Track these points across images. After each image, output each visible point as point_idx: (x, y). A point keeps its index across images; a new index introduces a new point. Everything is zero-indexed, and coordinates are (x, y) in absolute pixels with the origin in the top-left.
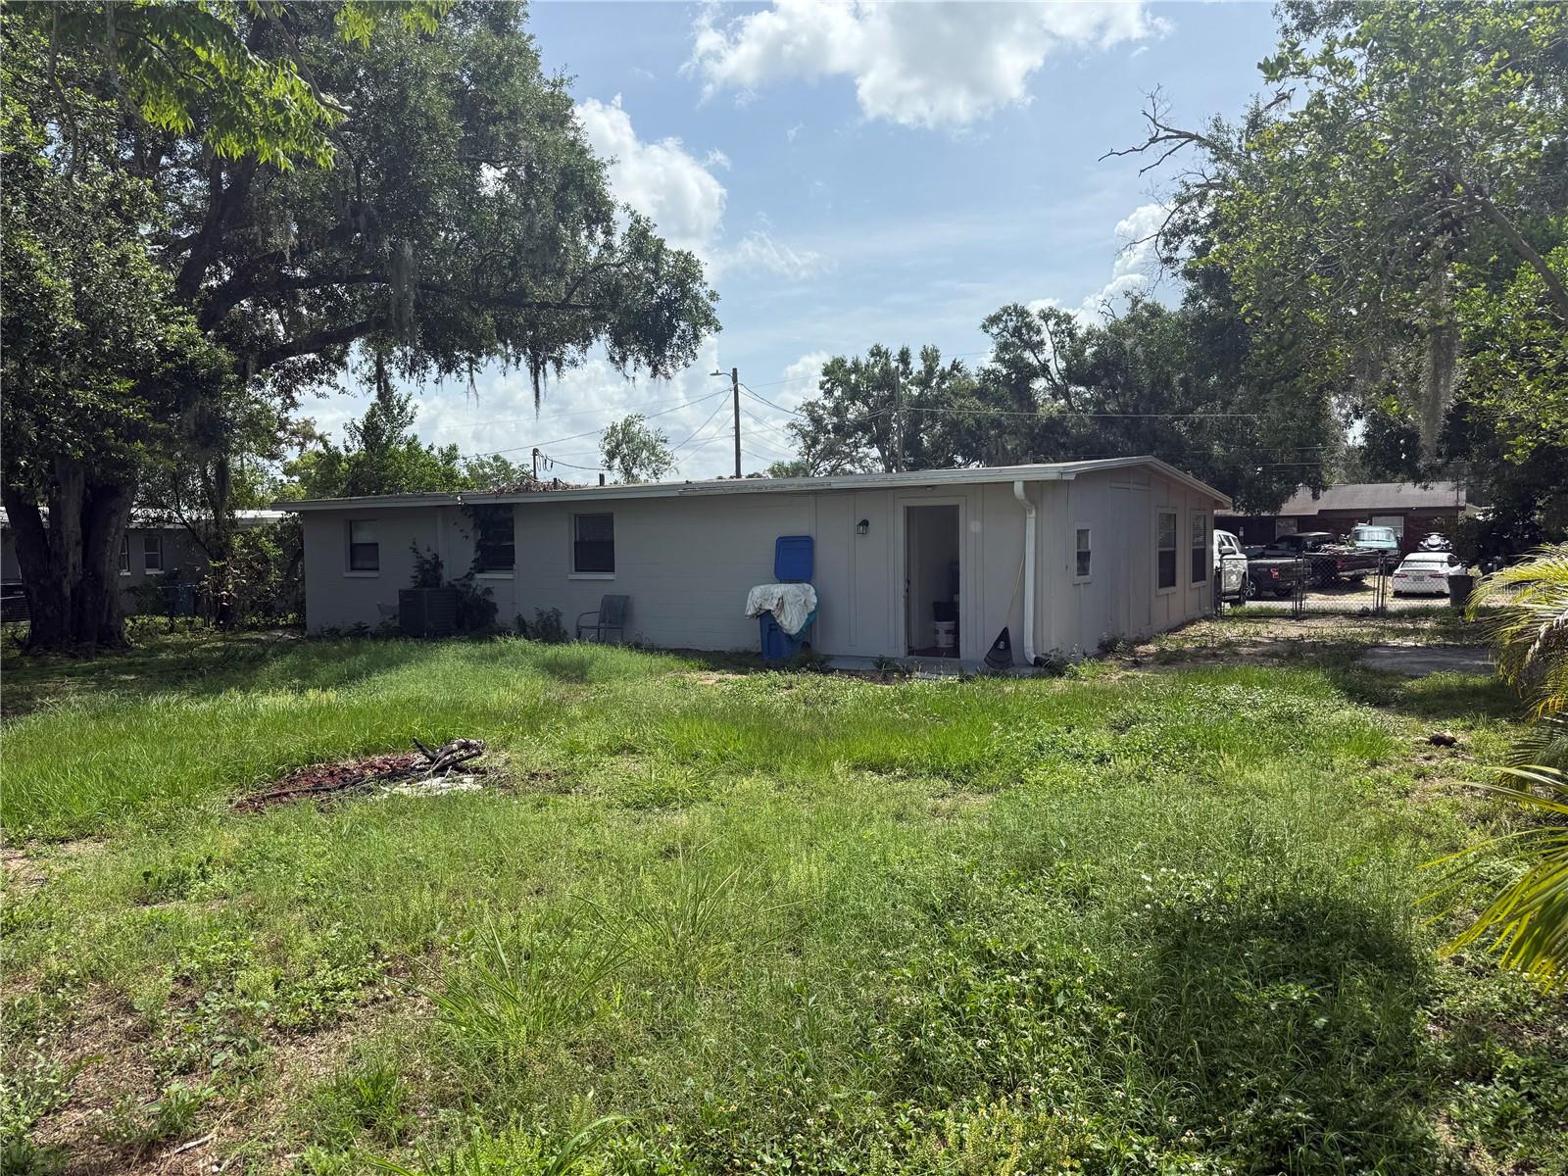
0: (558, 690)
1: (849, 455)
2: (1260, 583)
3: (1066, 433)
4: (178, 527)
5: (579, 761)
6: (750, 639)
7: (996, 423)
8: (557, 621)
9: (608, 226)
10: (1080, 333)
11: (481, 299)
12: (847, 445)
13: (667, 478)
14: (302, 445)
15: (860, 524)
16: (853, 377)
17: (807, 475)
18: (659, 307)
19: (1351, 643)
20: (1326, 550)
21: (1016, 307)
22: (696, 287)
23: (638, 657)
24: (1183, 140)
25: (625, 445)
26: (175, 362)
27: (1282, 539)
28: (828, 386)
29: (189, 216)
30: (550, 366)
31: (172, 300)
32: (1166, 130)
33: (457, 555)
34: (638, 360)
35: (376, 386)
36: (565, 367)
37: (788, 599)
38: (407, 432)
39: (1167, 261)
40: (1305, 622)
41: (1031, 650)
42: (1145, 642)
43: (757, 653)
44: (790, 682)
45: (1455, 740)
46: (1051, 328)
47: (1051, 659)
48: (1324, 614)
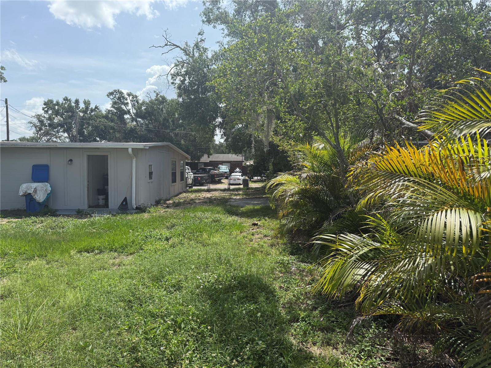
1: (54, 135)
2: (197, 182)
3: (137, 134)
6: (22, 205)
7: (112, 128)
10: (140, 102)
12: (54, 131)
15: (69, 161)
16: (56, 107)
17: (37, 142)
19: (224, 198)
20: (212, 172)
21: (119, 90)
24: (175, 47)
27: (200, 169)
28: (46, 109)
32: (170, 42)
37: (38, 189)
39: (172, 83)
40: (211, 193)
41: (135, 204)
42: (169, 200)
43: (25, 210)
44: (42, 221)
45: (258, 224)
46: (131, 99)
47: (141, 207)
48: (215, 190)
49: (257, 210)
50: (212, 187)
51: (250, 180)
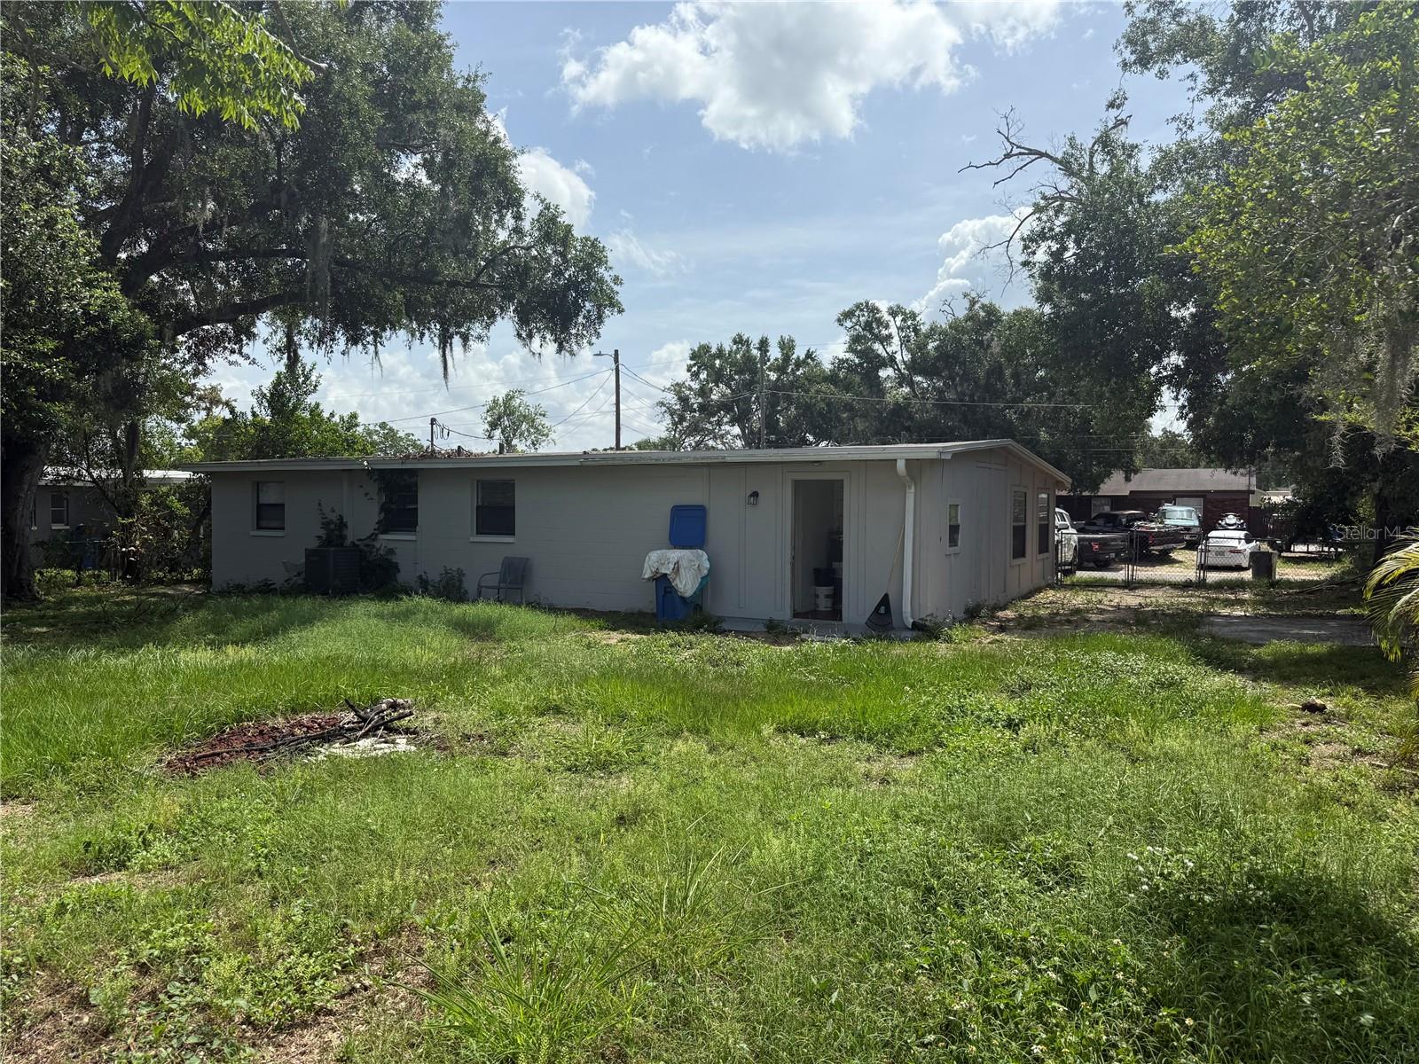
0: (472, 649)
1: (710, 432)
2: (1088, 557)
3: (911, 418)
4: (89, 485)
5: (510, 720)
6: (646, 601)
7: (848, 407)
8: (460, 581)
9: (518, 212)
10: (924, 329)
11: (393, 277)
12: (711, 423)
13: (545, 449)
14: (209, 410)
15: (751, 496)
16: (717, 362)
17: (675, 449)
18: (567, 287)
19: (1186, 612)
20: (1139, 526)
21: (867, 304)
22: (601, 271)
23: (543, 617)
24: (1033, 157)
25: (505, 417)
26: (97, 326)
27: (1100, 516)
28: (695, 369)
29: (109, 190)
30: (457, 340)
31: (96, 265)
32: (1018, 147)
33: (362, 516)
34: (544, 338)
35: (286, 356)
36: (471, 343)
37: (684, 563)
38: (311, 400)
39: (1025, 264)
40: (1139, 592)
41: (909, 615)
42: (1004, 608)
43: (653, 614)
44: (691, 643)
45: (1325, 707)
46: (898, 324)
47: (927, 623)
48: (1153, 584)
49: (1316, 660)
50: (1144, 573)
51: (1280, 556)
